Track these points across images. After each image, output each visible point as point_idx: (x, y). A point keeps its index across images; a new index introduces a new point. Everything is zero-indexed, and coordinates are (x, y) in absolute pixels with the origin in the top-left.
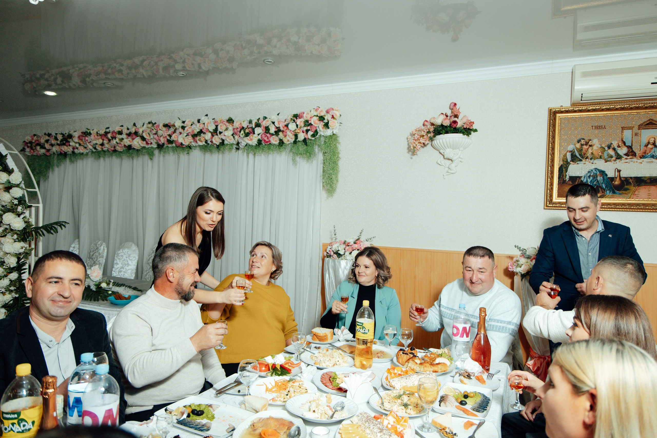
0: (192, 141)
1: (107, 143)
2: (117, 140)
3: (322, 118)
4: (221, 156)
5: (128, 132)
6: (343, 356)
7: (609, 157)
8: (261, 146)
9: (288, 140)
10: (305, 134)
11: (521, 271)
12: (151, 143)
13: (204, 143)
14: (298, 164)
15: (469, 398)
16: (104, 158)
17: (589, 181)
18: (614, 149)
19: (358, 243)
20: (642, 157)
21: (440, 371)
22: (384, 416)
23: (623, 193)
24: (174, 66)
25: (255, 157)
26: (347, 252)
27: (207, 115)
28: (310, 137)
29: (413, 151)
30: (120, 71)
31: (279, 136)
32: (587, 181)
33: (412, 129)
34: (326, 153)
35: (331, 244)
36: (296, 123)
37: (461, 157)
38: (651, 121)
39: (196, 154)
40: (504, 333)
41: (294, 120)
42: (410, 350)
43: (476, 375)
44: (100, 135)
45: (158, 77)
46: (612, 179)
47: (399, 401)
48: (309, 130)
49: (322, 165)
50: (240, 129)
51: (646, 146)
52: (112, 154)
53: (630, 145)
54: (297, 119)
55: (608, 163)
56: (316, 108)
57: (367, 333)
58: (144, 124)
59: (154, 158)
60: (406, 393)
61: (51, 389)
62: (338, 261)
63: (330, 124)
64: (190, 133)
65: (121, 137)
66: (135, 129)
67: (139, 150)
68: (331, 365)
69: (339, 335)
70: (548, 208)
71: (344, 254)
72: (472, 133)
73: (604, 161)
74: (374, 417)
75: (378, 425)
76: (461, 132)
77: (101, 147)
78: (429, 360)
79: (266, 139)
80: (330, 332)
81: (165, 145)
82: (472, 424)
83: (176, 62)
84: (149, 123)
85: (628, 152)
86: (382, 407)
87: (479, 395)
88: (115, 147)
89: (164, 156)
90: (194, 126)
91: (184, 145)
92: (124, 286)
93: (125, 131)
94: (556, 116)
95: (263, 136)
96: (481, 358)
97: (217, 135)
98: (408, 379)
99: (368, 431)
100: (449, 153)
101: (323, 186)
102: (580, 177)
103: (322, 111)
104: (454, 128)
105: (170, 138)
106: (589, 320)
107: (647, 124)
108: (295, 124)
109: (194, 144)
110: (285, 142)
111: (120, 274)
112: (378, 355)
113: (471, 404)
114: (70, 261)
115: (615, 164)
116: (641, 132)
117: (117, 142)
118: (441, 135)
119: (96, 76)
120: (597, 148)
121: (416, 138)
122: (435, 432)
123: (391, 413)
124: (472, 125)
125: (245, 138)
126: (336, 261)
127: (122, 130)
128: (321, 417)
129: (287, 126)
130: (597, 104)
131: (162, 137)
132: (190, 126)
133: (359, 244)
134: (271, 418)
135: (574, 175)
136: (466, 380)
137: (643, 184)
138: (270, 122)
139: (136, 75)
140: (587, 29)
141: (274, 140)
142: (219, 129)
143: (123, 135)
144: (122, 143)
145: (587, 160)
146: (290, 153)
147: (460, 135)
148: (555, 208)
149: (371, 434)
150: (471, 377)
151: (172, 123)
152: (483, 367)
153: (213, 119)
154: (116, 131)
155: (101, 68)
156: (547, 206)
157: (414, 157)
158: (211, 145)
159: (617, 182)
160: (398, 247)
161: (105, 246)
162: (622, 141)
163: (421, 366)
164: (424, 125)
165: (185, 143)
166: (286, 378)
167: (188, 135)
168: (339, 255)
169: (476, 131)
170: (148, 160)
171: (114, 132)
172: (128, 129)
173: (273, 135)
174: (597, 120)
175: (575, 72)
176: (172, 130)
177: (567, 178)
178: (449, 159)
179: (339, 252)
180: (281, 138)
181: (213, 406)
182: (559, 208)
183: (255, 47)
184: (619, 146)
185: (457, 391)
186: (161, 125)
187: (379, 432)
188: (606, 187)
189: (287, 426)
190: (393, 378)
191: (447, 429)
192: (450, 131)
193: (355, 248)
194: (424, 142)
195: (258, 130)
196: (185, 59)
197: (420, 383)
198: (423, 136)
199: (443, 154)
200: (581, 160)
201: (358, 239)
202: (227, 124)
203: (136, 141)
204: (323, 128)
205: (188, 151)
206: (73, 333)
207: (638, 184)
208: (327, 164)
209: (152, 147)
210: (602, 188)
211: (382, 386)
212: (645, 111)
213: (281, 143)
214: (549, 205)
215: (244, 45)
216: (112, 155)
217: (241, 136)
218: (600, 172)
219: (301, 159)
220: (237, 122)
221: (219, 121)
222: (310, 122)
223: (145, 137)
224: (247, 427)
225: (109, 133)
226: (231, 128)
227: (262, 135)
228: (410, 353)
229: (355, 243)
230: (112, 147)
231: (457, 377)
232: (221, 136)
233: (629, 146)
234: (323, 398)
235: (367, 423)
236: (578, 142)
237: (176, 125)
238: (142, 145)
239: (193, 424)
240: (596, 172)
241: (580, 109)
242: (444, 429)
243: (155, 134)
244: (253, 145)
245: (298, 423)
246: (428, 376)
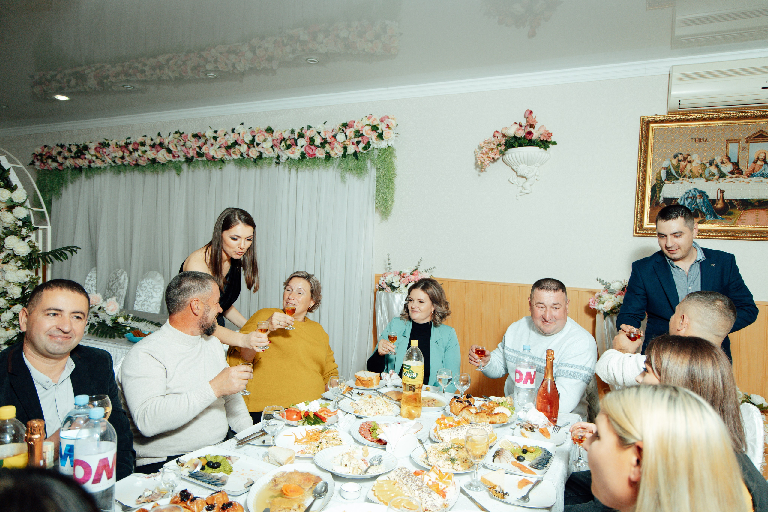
0: (226, 154)
1: (129, 156)
2: (140, 152)
3: (376, 128)
4: (258, 171)
5: (152, 143)
6: (387, 404)
7: (711, 176)
8: (304, 160)
9: (336, 154)
10: (355, 146)
11: (603, 309)
12: (179, 157)
13: (239, 156)
14: (348, 182)
15: (528, 453)
16: (125, 173)
17: (687, 203)
18: (717, 166)
19: (416, 274)
20: (750, 175)
21: (498, 422)
22: (425, 472)
23: (726, 218)
24: (204, 66)
25: (297, 173)
26: (402, 284)
27: (242, 124)
28: (361, 150)
29: (481, 167)
30: (143, 72)
31: (326, 149)
32: (684, 203)
33: (481, 141)
34: (379, 168)
35: (384, 275)
36: (345, 134)
37: (537, 174)
38: (761, 133)
39: (230, 169)
40: (575, 379)
41: (343, 130)
42: (466, 398)
43: (540, 427)
44: (120, 147)
45: (186, 79)
46: (714, 201)
47: (446, 455)
48: (360, 142)
49: (375, 183)
50: (280, 140)
51: (755, 162)
52: (134, 169)
53: (737, 161)
54: (346, 128)
55: (709, 182)
56: (368, 116)
57: (415, 378)
58: (170, 133)
59: (182, 173)
60: (455, 446)
61: (36, 434)
62: (391, 295)
63: (384, 135)
64: (223, 144)
65: (143, 148)
66: (160, 140)
67: (165, 164)
68: (373, 414)
69: (387, 379)
70: (638, 235)
71: (399, 287)
72: (551, 145)
73: (704, 180)
74: (415, 473)
75: (418, 482)
76: (537, 144)
77: (121, 160)
78: (487, 410)
79: (310, 152)
80: (376, 376)
81: (195, 159)
82: (527, 483)
83: (207, 61)
84: (176, 133)
85: (733, 169)
86: (426, 461)
87: (539, 450)
88: (137, 161)
89: (193, 171)
90: (227, 136)
91: (216, 158)
92: (145, 321)
93: (149, 142)
94: (649, 127)
95: (307, 148)
96: (547, 408)
97: (254, 147)
98: (459, 430)
99: (405, 488)
100: (523, 169)
101: (376, 208)
102: (676, 199)
103: (375, 119)
104: (529, 140)
105: (200, 150)
107: (757, 137)
108: (344, 135)
109: (227, 157)
110: (332, 156)
111: (143, 307)
112: (429, 403)
113: (530, 459)
114: (72, 291)
115: (718, 184)
116: (749, 145)
117: (139, 155)
118: (514, 149)
119: (116, 77)
120: (697, 165)
121: (484, 152)
122: (485, 491)
123: (433, 468)
124: (550, 137)
125: (286, 150)
126: (390, 294)
127: (145, 141)
128: (353, 472)
129: (334, 137)
130: (699, 113)
131: (191, 150)
132: (223, 137)
133: (417, 275)
134: (296, 472)
135: (669, 197)
136: (528, 433)
137: (750, 207)
138: (315, 132)
139: (161, 77)
140: (688, 23)
141: (320, 154)
142: (257, 140)
143: (146, 146)
144: (145, 156)
145: (685, 178)
146: (338, 168)
147: (536, 148)
148: (646, 235)
149: (408, 492)
150: (534, 430)
151: (202, 133)
152: (550, 418)
153: (250, 129)
154: (138, 142)
155: (121, 69)
156: (637, 233)
157: (482, 174)
158: (248, 158)
159: (720, 205)
160: (463, 279)
161: (126, 275)
162: (727, 156)
163: (476, 416)
164: (494, 136)
165: (218, 156)
166: (320, 427)
167: (221, 147)
168: (393, 288)
169: (554, 143)
170: (175, 177)
171: (135, 143)
172: (152, 140)
173: (318, 147)
174: (698, 131)
175: (672, 74)
176: (202, 141)
177: (661, 200)
178: (523, 177)
179: (393, 284)
180: (328, 151)
181: (232, 458)
182: (651, 235)
183: (298, 44)
184: (723, 163)
185: (515, 445)
186: (190, 135)
187: (417, 490)
188: (706, 211)
189: (313, 481)
190: (443, 429)
191: (497, 487)
192: (525, 144)
193: (411, 280)
194: (493, 156)
195: (302, 142)
196: (217, 58)
197: (468, 435)
198: (493, 149)
199: (516, 170)
200: (677, 179)
201: (416, 270)
202: (266, 134)
203: (161, 154)
204: (376, 139)
205: (221, 165)
206: (73, 372)
207: (744, 207)
208: (381, 181)
209: (180, 161)
210: (701, 212)
211: (430, 438)
212: (754, 121)
213: (328, 156)
214: (640, 232)
215: (285, 41)
216: (133, 170)
217: (282, 148)
218: (699, 193)
219: (351, 176)
220: (277, 132)
221: (256, 131)
222: (361, 132)
223: (172, 149)
224: (268, 482)
225: (130, 144)
226: (270, 139)
227: (305, 148)
228: (466, 401)
229: (412, 274)
230: (133, 161)
231: (518, 429)
232: (259, 148)
233: (735, 162)
234: (359, 451)
235: (405, 479)
236: (675, 158)
237: (207, 135)
238: (169, 159)
239: (207, 478)
240: (695, 193)
241: (678, 118)
242: (493, 487)
243: (183, 146)
244: (296, 158)
245: (327, 478)
246: (484, 427)
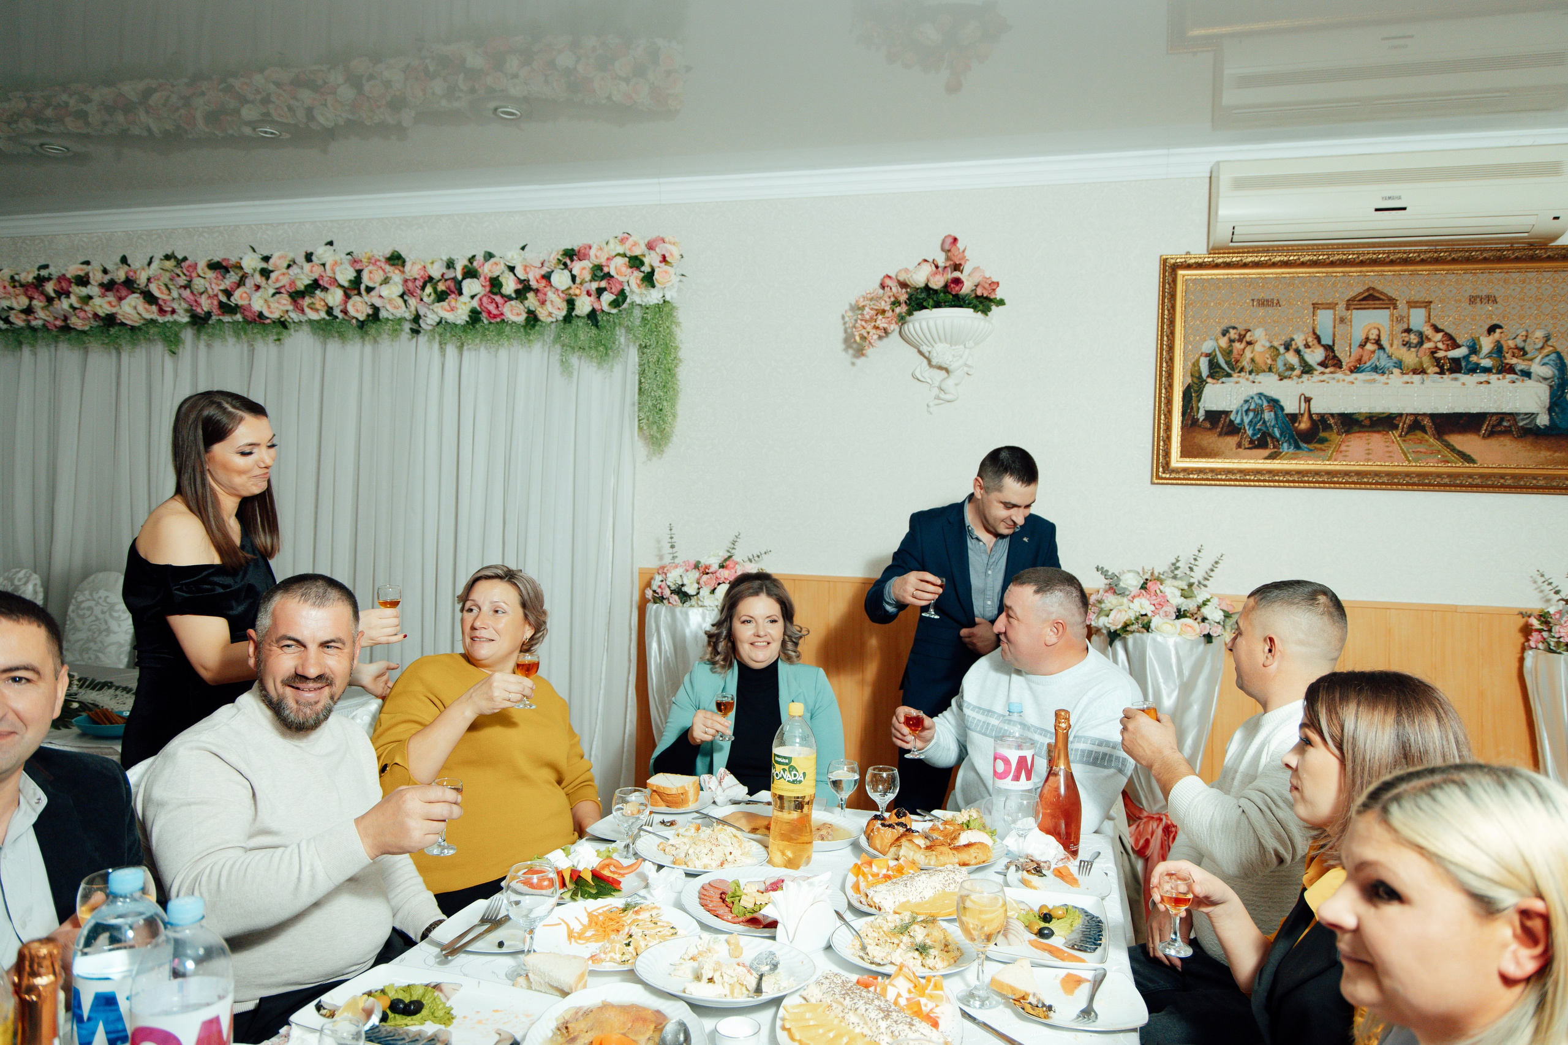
0: (291, 308)
1: (43, 308)
2: (73, 299)
3: (638, 262)
4: (368, 348)
5: (106, 279)
6: (740, 841)
7: (1287, 370)
8: (477, 326)
9: (550, 314)
10: (592, 298)
11: (1108, 626)
12: (173, 312)
13: (323, 315)
14: (575, 374)
15: (1054, 921)
16: (32, 346)
17: (1246, 420)
18: (1298, 352)
19: (731, 566)
20: (1355, 370)
21: (973, 862)
22: (880, 978)
23: (1316, 449)
24: (237, 112)
25: (461, 354)
26: (704, 588)
27: (331, 243)
28: (606, 308)
29: (857, 346)
30: (82, 115)
31: (527, 303)
32: (1242, 420)
33: (854, 295)
34: (646, 347)
35: (662, 570)
36: (571, 272)
37: (969, 363)
38: (1371, 292)
39: (301, 342)
41: (565, 264)
42: (894, 816)
43: (1053, 866)
44: (22, 285)
45: (190, 137)
46: (1294, 418)
47: (905, 939)
48: (605, 289)
49: (637, 377)
50: (422, 280)
51: (1362, 346)
52: (57, 337)
53: (1331, 343)
54: (572, 260)
55: (1285, 381)
56: (620, 236)
58: (151, 258)
59: (181, 350)
60: (919, 920)
61: (45, 975)
62: (681, 612)
63: (656, 276)
64: (284, 286)
65: (84, 291)
66: (127, 273)
67: (139, 328)
68: (714, 864)
69: (713, 789)
70: (1161, 481)
71: (698, 593)
72: (994, 308)
73: (1277, 377)
74: (858, 982)
75: (876, 1002)
76: (969, 304)
77: (23, 316)
78: (942, 838)
79: (492, 308)
80: (694, 783)
81: (214, 318)
82: (1079, 981)
83: (243, 100)
84: (167, 257)
85: (1326, 358)
86: (865, 956)
87: (1075, 912)
88: (66, 319)
89: (209, 346)
90: (294, 270)
91: (268, 318)
93: (97, 277)
94: (1176, 275)
95: (485, 300)
97: (359, 294)
98: (908, 885)
99: (852, 1018)
100: (941, 353)
101: (640, 428)
102: (1227, 413)
103: (635, 244)
104: (953, 296)
105: (229, 299)
106: (1339, 728)
107: (1364, 299)
108: (569, 274)
109: (295, 316)
110: (541, 318)
112: (822, 833)
113: (1062, 933)
115: (1300, 385)
116: (1351, 315)
117: (71, 306)
118: (925, 311)
119: (9, 124)
120: (1262, 349)
121: (868, 317)
122: (1001, 1007)
123: (901, 969)
124: (994, 290)
125: (437, 304)
126: (678, 610)
127: (87, 274)
128: (732, 992)
129: (547, 277)
130: (1263, 251)
131: (204, 297)
132: (285, 271)
133: (733, 568)
134: (605, 1007)
135: (1215, 409)
136: (1034, 879)
137: (1356, 428)
138: (502, 267)
139: (129, 129)
140: (1246, 82)
141: (514, 313)
142: (366, 280)
143: (89, 287)
144: (87, 308)
145: (1243, 374)
146: (554, 345)
147: (969, 312)
148: (1175, 482)
149: (861, 1025)
150: (1044, 872)
151: (233, 260)
153: (348, 254)
154: (69, 276)
155: (22, 105)
156: (1158, 477)
157: (861, 361)
158: (344, 319)
159: (1304, 425)
160: (823, 574)
161: (38, 582)
162: (1314, 333)
163: (929, 853)
164: (883, 286)
165: (271, 313)
166: (614, 902)
167: (280, 293)
168: (684, 596)
169: (1001, 303)
170: (163, 356)
171: (62, 278)
172: (105, 271)
173: (509, 298)
174: (1263, 286)
175: (1218, 177)
176: (233, 277)
177: (1201, 416)
178: (940, 368)
179: (684, 589)
180: (532, 308)
181: (444, 987)
182: (1184, 482)
183: (462, 76)
184: (1307, 346)
185: (1022, 906)
186: (202, 264)
187: (882, 1019)
188: (1281, 435)
189: (651, 1022)
190: (873, 885)
191: (1031, 996)
192: (945, 302)
193: (722, 579)
194: (886, 325)
195: (471, 287)
196: (269, 95)
197: (964, 893)
198: (883, 312)
199: (927, 354)
200: (1229, 375)
201: (730, 557)
202: (388, 268)
203: (129, 305)
204: (639, 286)
205: (278, 334)
206: (41, 817)
207: (1346, 428)
208: (650, 374)
209: (175, 322)
210: (1273, 437)
211: (851, 906)
212: (1359, 269)
213: (532, 319)
214: (1164, 476)
215: (432, 69)
216: (56, 340)
217: (425, 299)
218: (1268, 402)
219: (583, 361)
220: (414, 263)
221: (365, 260)
222: (606, 270)
223: (156, 293)
224: (550, 1034)
225: (49, 279)
226: (397, 277)
227: (481, 300)
228: (898, 824)
229: (722, 566)
230: (56, 319)
231: (1013, 875)
232: (372, 297)
233: (1328, 345)
234: (720, 946)
235: (848, 998)
236: (1224, 335)
237: (244, 264)
238: (148, 316)
240: (1260, 402)
241: (1228, 260)
242: (1023, 998)
243: (185, 287)
244: (459, 322)
245: (677, 1012)
246: (952, 875)
